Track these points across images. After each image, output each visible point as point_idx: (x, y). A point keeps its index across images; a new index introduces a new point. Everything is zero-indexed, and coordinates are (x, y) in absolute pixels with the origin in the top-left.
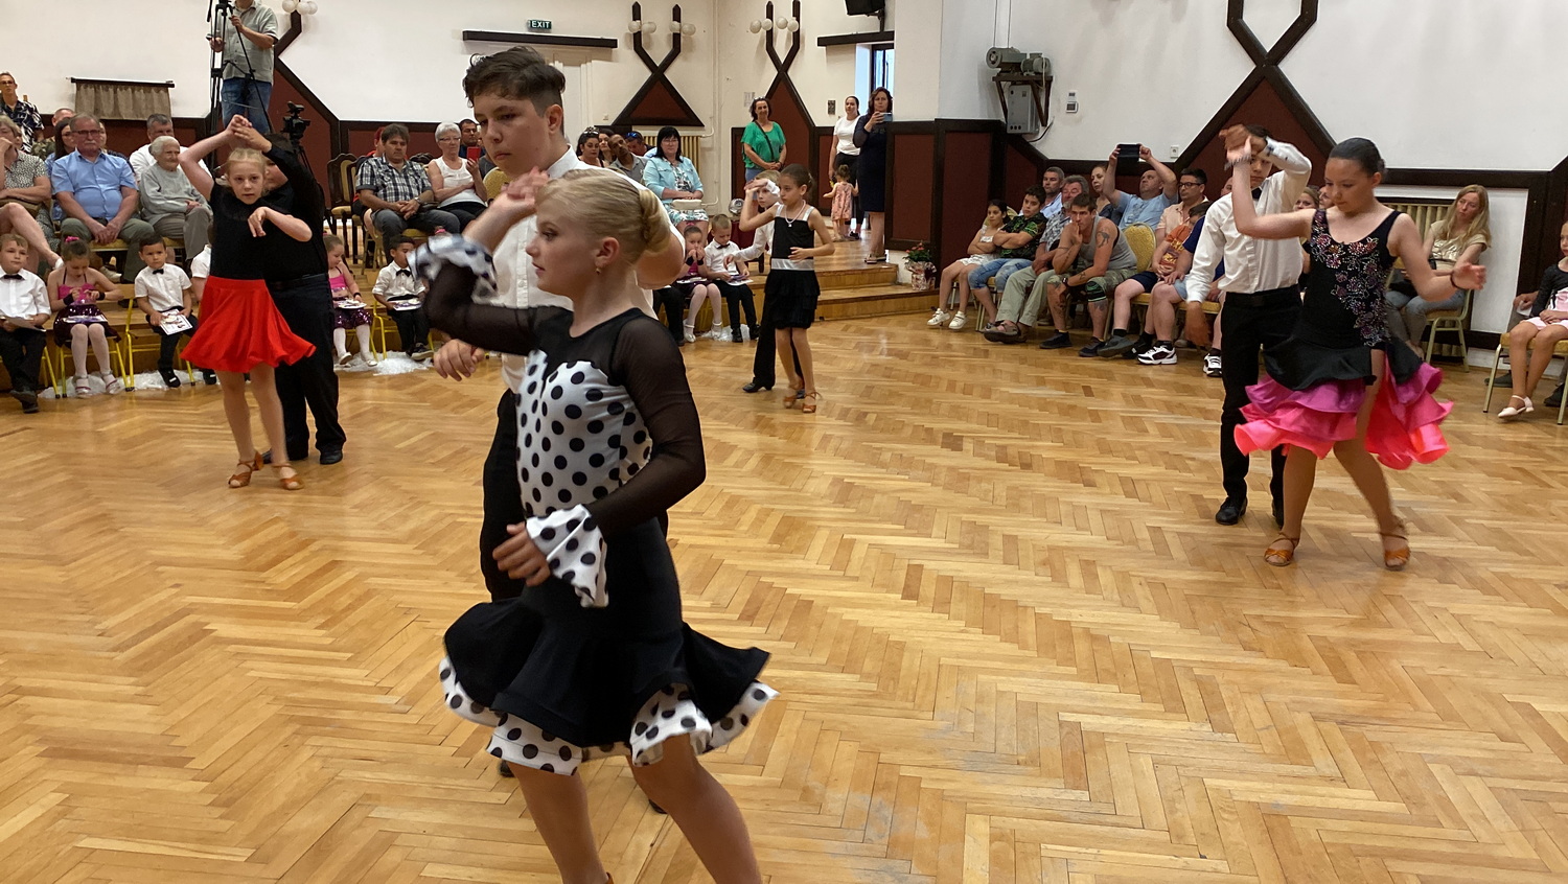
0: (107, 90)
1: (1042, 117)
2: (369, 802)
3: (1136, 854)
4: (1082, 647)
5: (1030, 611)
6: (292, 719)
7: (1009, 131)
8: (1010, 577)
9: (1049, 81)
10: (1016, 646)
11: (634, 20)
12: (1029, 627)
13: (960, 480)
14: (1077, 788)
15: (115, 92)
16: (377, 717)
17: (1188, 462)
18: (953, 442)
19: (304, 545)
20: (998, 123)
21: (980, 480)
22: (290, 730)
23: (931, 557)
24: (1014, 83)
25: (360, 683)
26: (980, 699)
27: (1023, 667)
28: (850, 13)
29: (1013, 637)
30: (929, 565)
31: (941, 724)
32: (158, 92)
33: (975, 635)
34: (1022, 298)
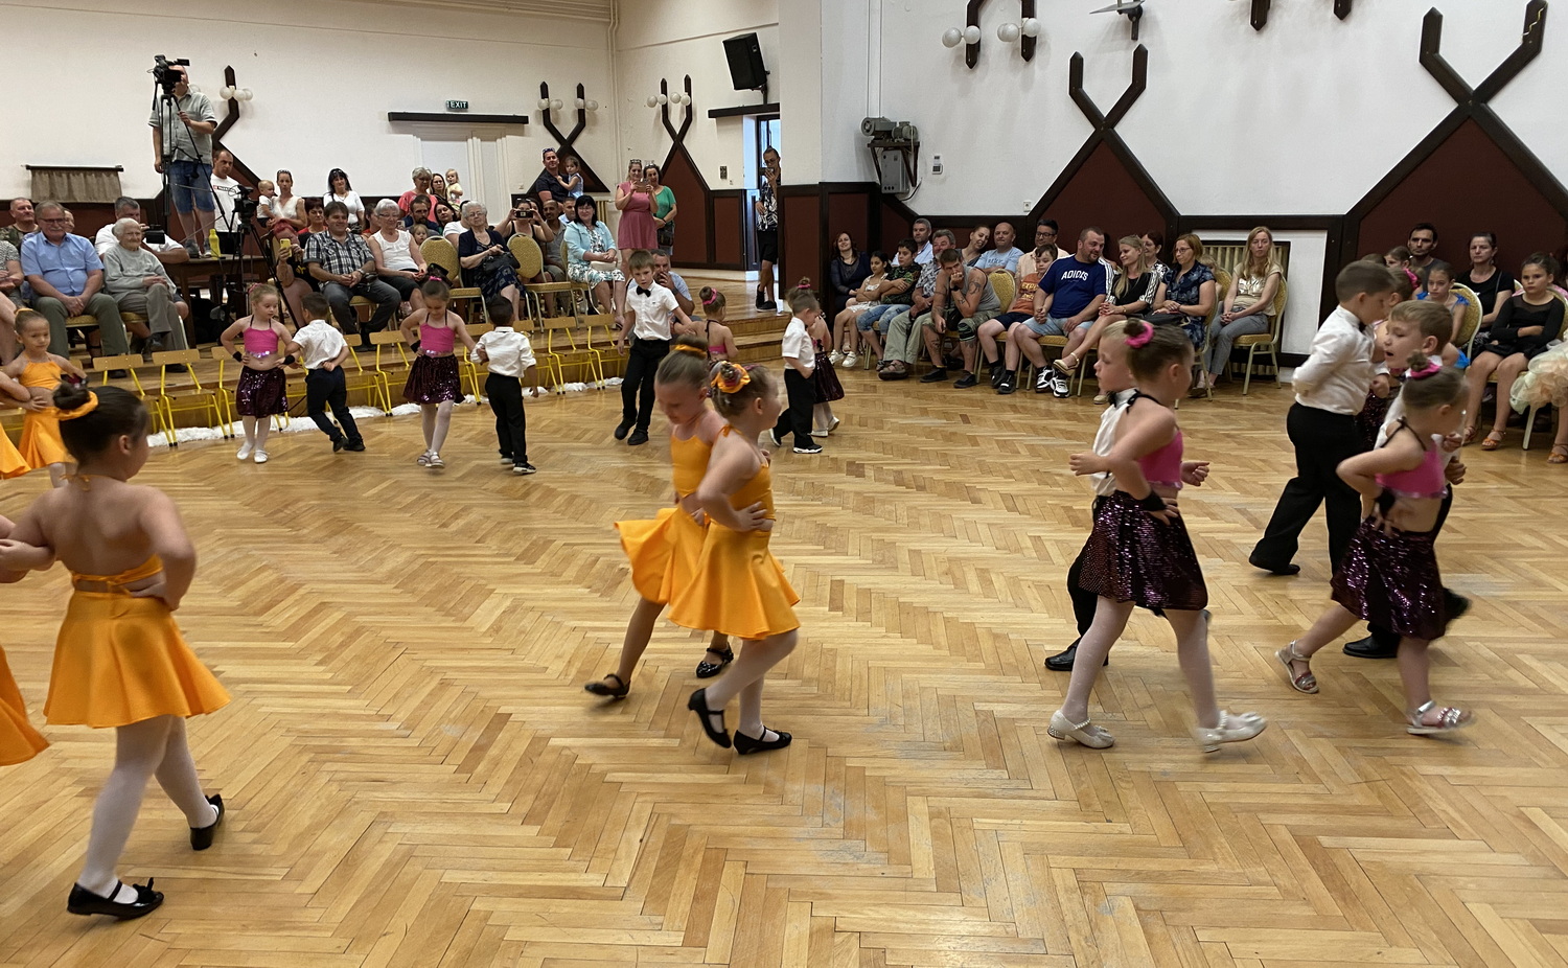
0: (61, 176)
1: (912, 178)
2: (386, 820)
3: (1054, 823)
4: (986, 645)
5: (938, 615)
6: (305, 749)
7: (884, 191)
8: (918, 586)
9: (917, 146)
10: (931, 647)
11: (543, 98)
12: (940, 630)
13: (867, 503)
14: (997, 768)
15: (68, 177)
16: (381, 742)
17: (1057, 478)
18: (856, 469)
19: (293, 589)
20: (875, 183)
21: (883, 502)
22: (305, 758)
23: (850, 573)
24: (886, 149)
25: (362, 712)
26: (906, 695)
27: (939, 664)
28: (736, 88)
29: (929, 639)
30: (848, 580)
31: (876, 720)
32: (108, 176)
33: (896, 639)
34: (904, 339)
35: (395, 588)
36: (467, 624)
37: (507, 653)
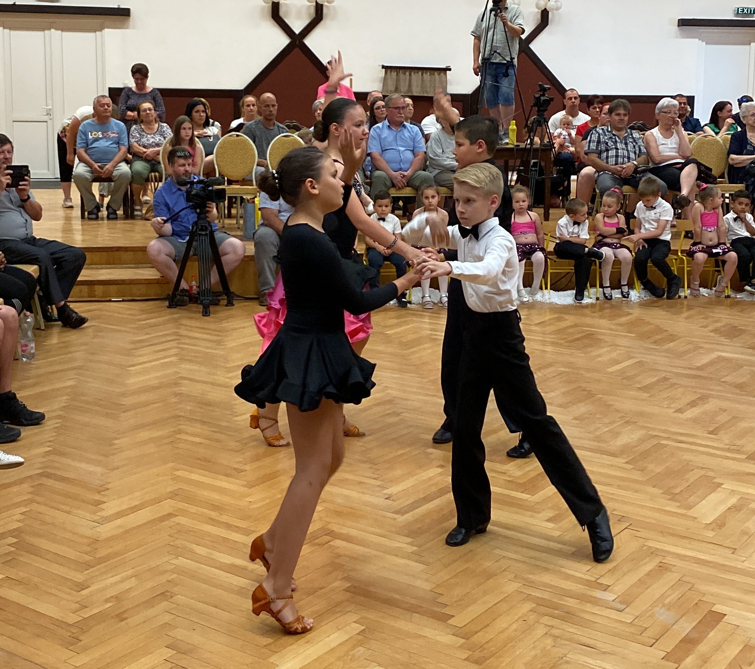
0: (405, 74)
15: (410, 75)
32: (439, 74)
35: (627, 463)
36: (691, 513)
37: (727, 550)
